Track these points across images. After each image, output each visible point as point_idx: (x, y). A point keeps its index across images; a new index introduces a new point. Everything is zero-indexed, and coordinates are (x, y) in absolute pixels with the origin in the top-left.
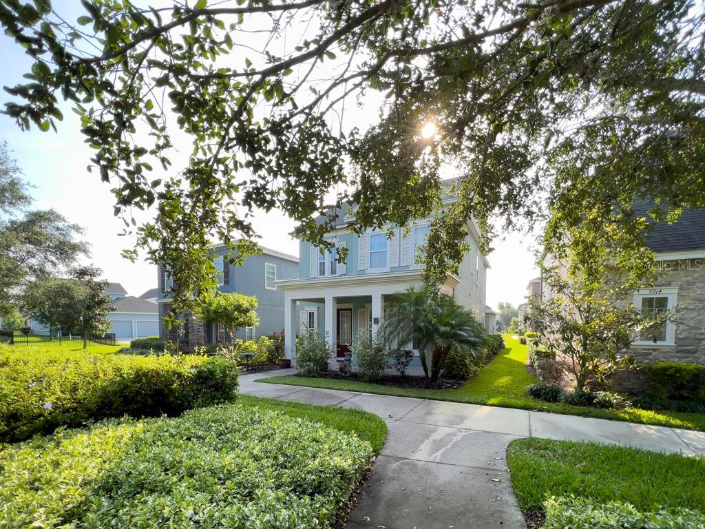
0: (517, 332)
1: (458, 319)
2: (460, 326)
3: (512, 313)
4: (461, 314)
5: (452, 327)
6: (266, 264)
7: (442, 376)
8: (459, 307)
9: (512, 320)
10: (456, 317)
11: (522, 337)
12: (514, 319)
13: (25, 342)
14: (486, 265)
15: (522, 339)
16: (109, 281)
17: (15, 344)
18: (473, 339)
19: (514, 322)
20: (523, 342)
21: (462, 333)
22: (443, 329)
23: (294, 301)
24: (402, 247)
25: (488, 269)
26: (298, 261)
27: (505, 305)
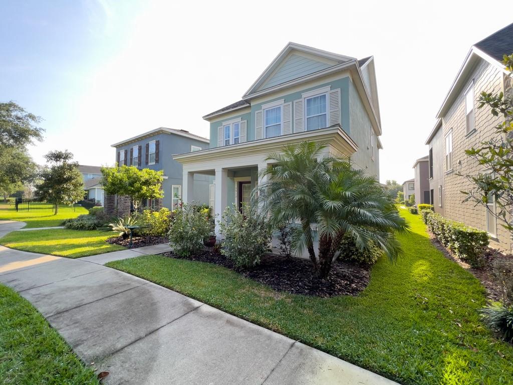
0: (403, 203)
1: (355, 189)
2: (359, 199)
3: (398, 188)
4: (359, 183)
5: (346, 201)
6: (192, 147)
7: (338, 259)
8: (356, 173)
9: (398, 194)
10: (351, 185)
11: (412, 208)
12: (400, 193)
13: (26, 209)
14: (379, 146)
15: (412, 210)
16: (80, 164)
17: (19, 211)
18: (380, 220)
19: (401, 195)
20: (415, 212)
21: (362, 211)
22: (330, 204)
23: (191, 174)
24: (294, 119)
25: (380, 150)
26: (208, 142)
27: (391, 183)
